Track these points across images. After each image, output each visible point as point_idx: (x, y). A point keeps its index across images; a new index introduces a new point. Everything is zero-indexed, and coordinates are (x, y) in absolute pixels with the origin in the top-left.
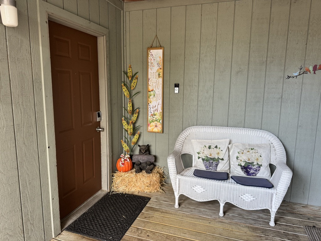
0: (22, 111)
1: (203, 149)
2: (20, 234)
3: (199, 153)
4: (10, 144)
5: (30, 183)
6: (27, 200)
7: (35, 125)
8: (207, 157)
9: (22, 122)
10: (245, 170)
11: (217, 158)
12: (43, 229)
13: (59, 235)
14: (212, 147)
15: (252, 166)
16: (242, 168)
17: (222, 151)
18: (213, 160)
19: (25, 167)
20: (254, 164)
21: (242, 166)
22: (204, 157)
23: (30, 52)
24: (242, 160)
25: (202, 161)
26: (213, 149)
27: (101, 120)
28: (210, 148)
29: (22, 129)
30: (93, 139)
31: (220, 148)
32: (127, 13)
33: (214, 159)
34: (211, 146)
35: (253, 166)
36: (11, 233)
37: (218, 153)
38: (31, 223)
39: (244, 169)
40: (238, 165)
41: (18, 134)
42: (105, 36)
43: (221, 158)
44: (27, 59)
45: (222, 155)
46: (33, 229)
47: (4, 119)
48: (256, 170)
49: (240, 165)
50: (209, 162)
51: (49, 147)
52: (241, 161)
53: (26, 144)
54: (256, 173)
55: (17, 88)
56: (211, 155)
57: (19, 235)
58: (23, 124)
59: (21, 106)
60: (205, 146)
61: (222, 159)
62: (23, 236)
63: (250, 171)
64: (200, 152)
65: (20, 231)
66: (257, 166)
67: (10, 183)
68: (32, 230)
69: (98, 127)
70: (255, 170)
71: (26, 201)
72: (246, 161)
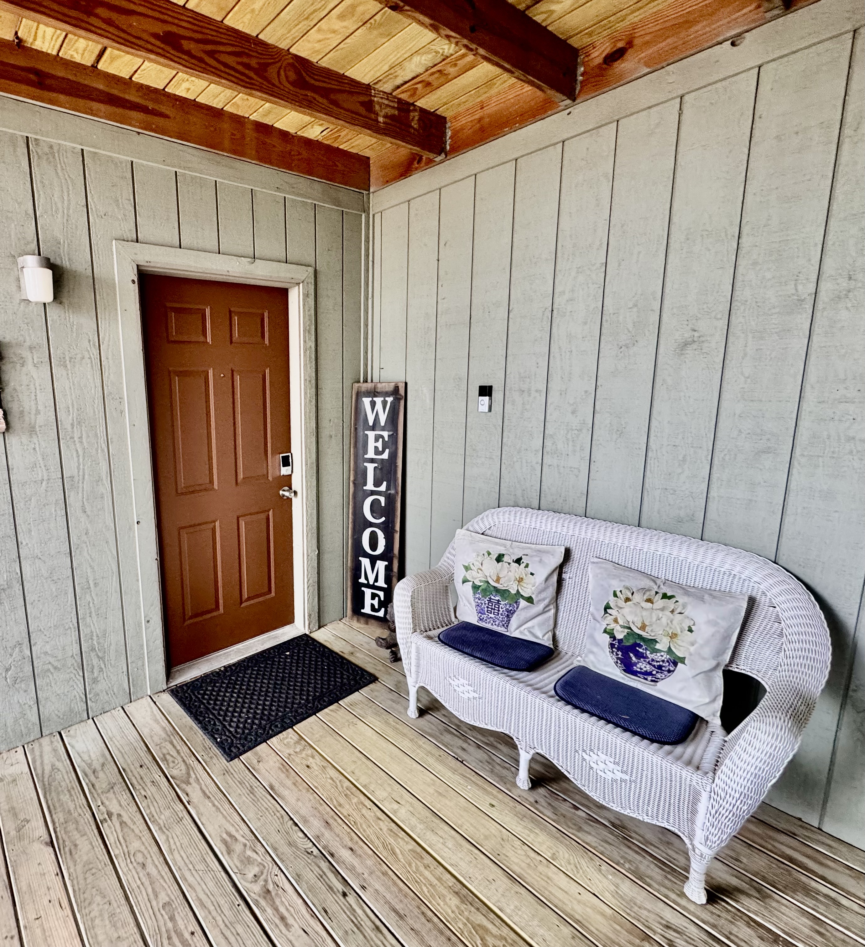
0: (81, 453)
1: (480, 559)
2: (74, 668)
3: (467, 568)
4: (55, 511)
5: (96, 584)
6: (90, 613)
7: (109, 478)
8: (488, 582)
9: (78, 472)
10: (620, 653)
11: (513, 592)
12: (125, 673)
13: (161, 692)
14: (506, 559)
15: (646, 649)
16: (612, 646)
17: (532, 574)
18: (502, 596)
19: (85, 554)
20: (658, 646)
21: (614, 638)
22: (481, 581)
23: (97, 344)
24: (621, 622)
25: (471, 591)
26: (509, 564)
27: (292, 472)
28: (499, 559)
29: (81, 485)
30: (271, 513)
31: (527, 566)
32: (378, 217)
33: (504, 593)
34: (503, 555)
35: (651, 653)
36: (56, 664)
37: (520, 580)
38: (98, 657)
39: (618, 649)
40: (605, 631)
41: (72, 494)
42: (301, 285)
43: (526, 595)
44: (90, 358)
45: (530, 586)
46: (103, 666)
47: (43, 467)
48: (660, 667)
49: (608, 633)
50: (490, 598)
51: (138, 523)
52: (616, 621)
53: (89, 513)
54: (659, 676)
55: (69, 411)
56: (498, 581)
57: (74, 672)
58: (81, 477)
59: (78, 445)
60: (489, 554)
61: (530, 600)
62: (81, 674)
63: (635, 664)
64: (472, 566)
65: (75, 664)
66: (666, 657)
67: (55, 578)
68: (101, 668)
69: (286, 488)
70: (654, 666)
71: (88, 615)
72: (630, 628)
